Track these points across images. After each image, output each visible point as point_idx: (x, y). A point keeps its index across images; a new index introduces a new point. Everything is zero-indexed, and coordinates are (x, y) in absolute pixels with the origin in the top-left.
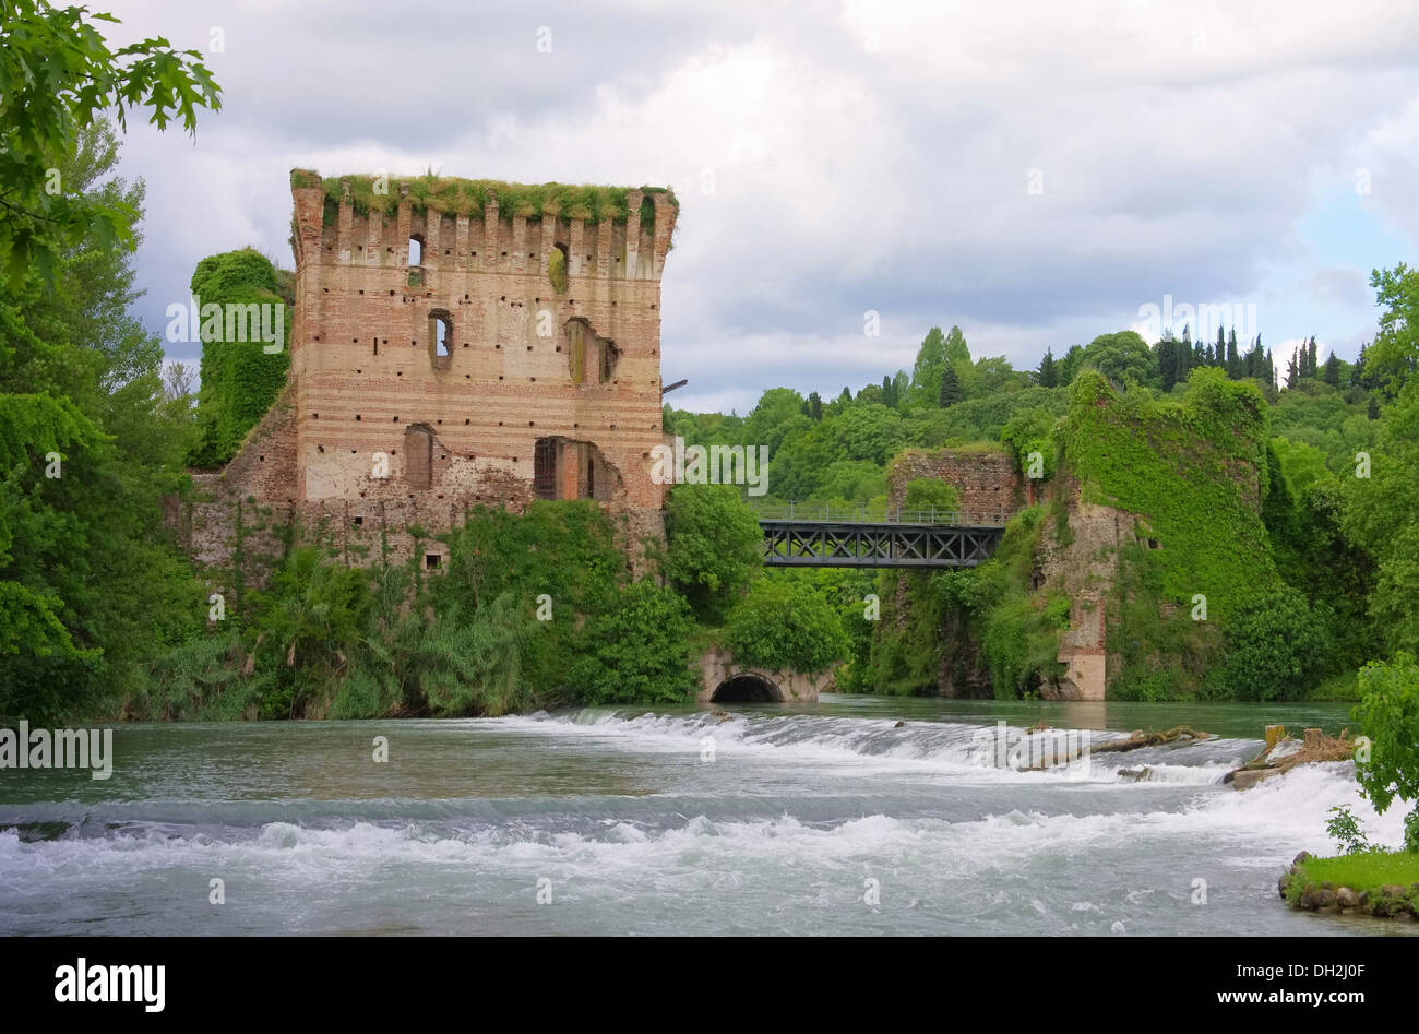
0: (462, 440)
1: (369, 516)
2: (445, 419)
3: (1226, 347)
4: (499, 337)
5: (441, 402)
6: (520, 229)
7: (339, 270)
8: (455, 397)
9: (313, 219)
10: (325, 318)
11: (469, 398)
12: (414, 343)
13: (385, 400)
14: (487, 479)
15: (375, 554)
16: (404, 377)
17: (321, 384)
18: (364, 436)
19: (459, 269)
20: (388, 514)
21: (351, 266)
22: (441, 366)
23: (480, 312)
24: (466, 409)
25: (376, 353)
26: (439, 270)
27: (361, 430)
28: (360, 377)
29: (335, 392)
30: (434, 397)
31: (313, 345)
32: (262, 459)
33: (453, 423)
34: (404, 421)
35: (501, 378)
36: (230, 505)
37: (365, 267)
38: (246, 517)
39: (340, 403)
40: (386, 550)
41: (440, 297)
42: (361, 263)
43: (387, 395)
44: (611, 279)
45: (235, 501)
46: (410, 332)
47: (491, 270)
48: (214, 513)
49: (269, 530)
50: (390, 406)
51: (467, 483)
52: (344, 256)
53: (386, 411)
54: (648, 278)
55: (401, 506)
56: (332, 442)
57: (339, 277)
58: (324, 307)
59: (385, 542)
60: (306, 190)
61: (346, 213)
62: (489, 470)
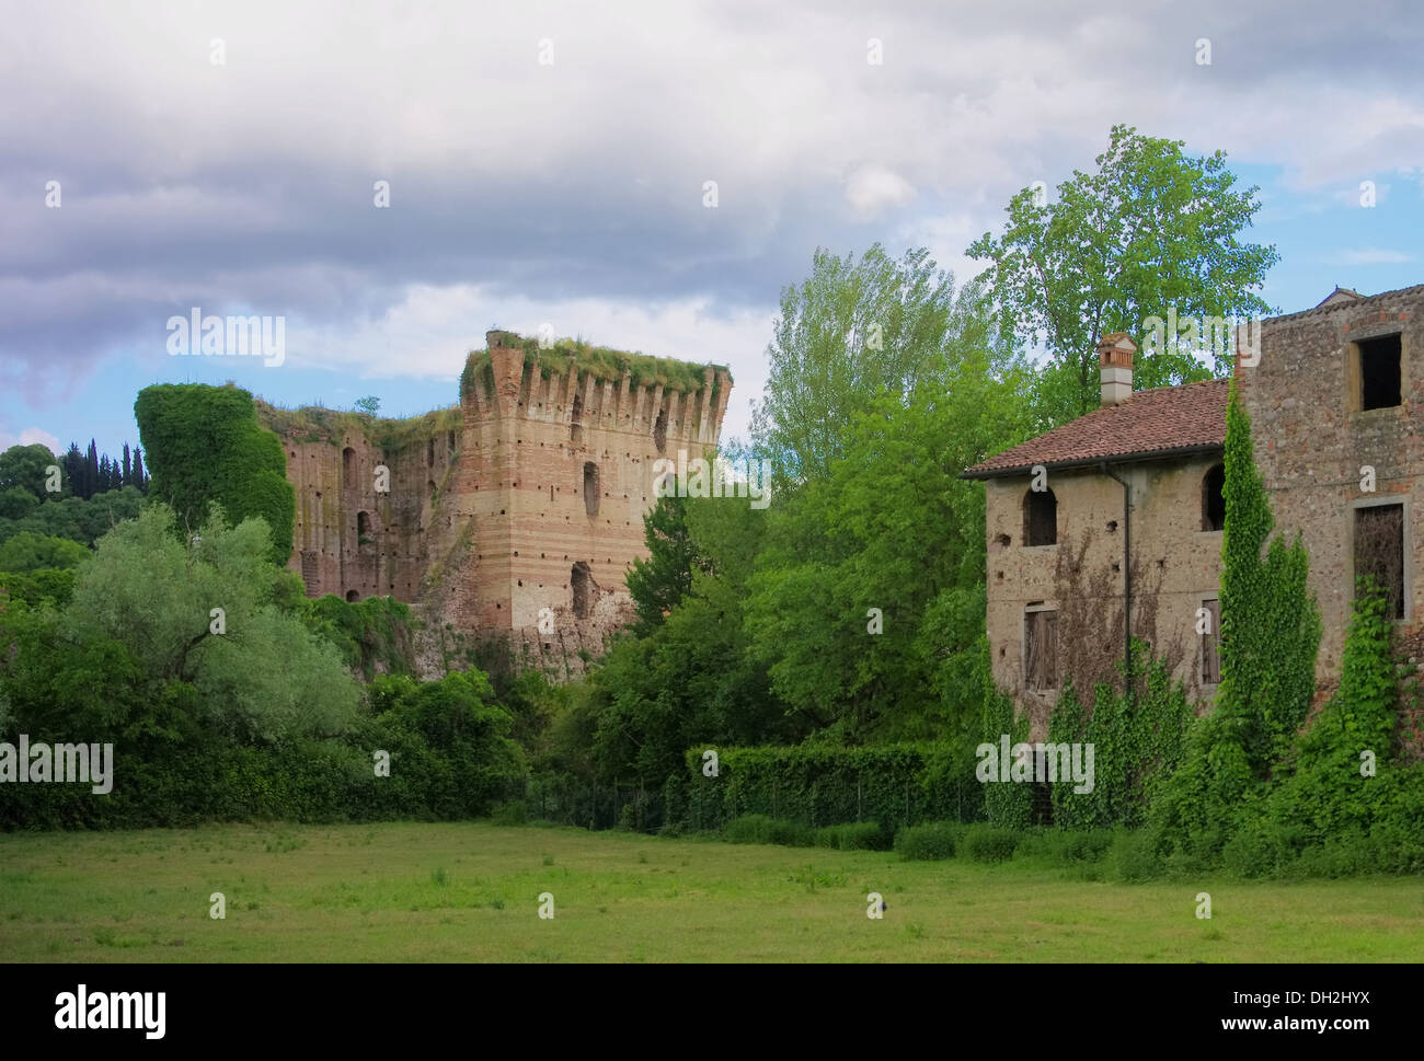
0: (606, 576)
1: (554, 642)
2: (596, 559)
3: (132, 463)
4: (627, 489)
5: (593, 544)
6: (642, 395)
7: (528, 424)
8: (602, 540)
9: (516, 376)
10: (520, 467)
11: (610, 540)
12: (575, 491)
13: (558, 541)
14: (622, 610)
15: (563, 675)
16: (570, 521)
17: (519, 525)
18: (548, 572)
19: (601, 428)
20: (565, 640)
21: (536, 421)
22: (592, 513)
23: (614, 466)
24: (608, 550)
25: (552, 500)
26: (591, 428)
27: (544, 567)
28: (543, 520)
29: (528, 533)
30: (588, 539)
31: (513, 489)
32: (454, 590)
33: (601, 562)
34: (571, 560)
35: (628, 524)
36: (435, 631)
37: (544, 422)
38: (448, 642)
39: (531, 543)
40: (569, 672)
41: (590, 452)
42: (543, 419)
43: (561, 536)
44: (690, 442)
45: (438, 628)
46: (573, 481)
47: (621, 430)
48: (426, 639)
49: (463, 654)
50: (562, 546)
51: (609, 614)
52: (532, 411)
53: (560, 550)
54: (711, 442)
55: (572, 633)
56: (529, 577)
57: (528, 430)
58: (519, 457)
59: (567, 665)
60: (513, 351)
61: (537, 374)
62: (622, 604)
